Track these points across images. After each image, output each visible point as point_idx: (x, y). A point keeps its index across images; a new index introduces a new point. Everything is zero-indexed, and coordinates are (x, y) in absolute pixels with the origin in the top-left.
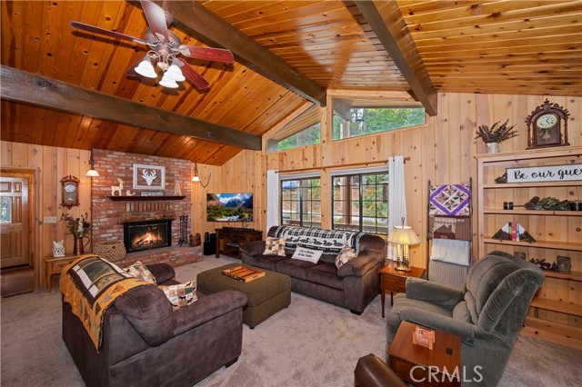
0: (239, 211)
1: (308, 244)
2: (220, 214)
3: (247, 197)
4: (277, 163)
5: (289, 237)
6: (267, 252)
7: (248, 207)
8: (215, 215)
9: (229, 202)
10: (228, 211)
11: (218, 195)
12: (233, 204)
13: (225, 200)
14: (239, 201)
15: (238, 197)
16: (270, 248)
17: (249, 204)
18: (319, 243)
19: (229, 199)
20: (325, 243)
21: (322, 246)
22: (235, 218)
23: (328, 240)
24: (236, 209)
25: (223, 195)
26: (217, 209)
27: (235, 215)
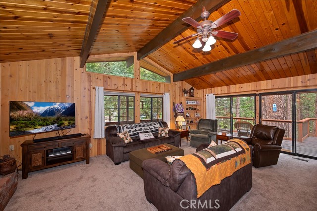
0: (58, 119)
1: (142, 131)
2: (34, 125)
3: (68, 106)
5: (128, 130)
6: (126, 142)
7: (68, 115)
8: (27, 126)
9: (46, 112)
10: (45, 120)
11: (31, 104)
12: (52, 113)
13: (41, 110)
14: (58, 110)
15: (57, 106)
16: (127, 139)
17: (71, 112)
18: (147, 129)
19: (46, 108)
20: (150, 129)
21: (149, 130)
22: (53, 127)
23: (151, 127)
24: (55, 118)
25: (38, 104)
26: (30, 120)
27: (53, 124)
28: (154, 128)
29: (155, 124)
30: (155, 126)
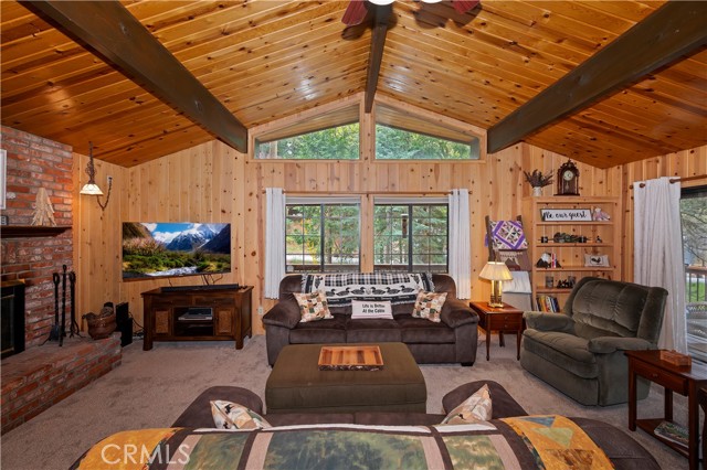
0: (197, 256)
1: (365, 295)
2: (155, 264)
3: (215, 231)
4: (279, 178)
5: (329, 289)
7: (215, 251)
8: (146, 265)
9: (175, 242)
10: (173, 257)
11: (151, 227)
12: (185, 243)
13: (166, 237)
14: (196, 239)
15: (195, 230)
16: (312, 311)
17: (221, 244)
18: (380, 292)
19: (176, 235)
20: (389, 291)
21: (386, 295)
22: (188, 270)
23: (392, 287)
24: (191, 253)
25: (162, 228)
26: (150, 254)
27: (187, 265)
28: (404, 289)
29: (407, 280)
30: (407, 285)
